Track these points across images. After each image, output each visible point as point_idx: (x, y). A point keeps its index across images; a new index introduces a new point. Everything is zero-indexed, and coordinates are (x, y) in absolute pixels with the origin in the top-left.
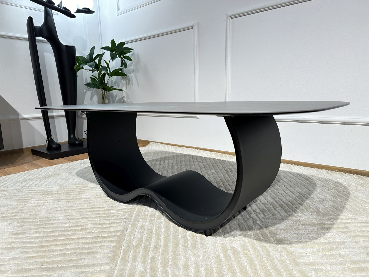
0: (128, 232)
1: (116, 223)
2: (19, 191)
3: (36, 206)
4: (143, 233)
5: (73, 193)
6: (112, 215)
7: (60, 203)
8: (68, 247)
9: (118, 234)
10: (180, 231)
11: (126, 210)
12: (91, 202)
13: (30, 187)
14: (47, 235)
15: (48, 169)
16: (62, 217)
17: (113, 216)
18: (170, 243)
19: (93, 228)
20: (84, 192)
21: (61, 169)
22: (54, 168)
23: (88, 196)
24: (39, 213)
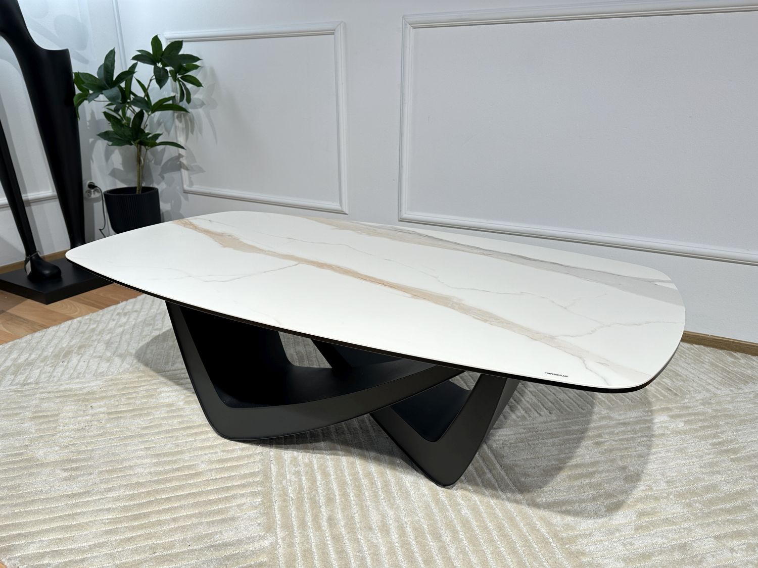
0: (274, 473)
1: (247, 456)
3: (78, 430)
4: (298, 473)
13: (41, 385)
19: (211, 470)
20: (158, 390)
21: (83, 332)
22: (67, 329)
23: (171, 400)
24: (92, 445)
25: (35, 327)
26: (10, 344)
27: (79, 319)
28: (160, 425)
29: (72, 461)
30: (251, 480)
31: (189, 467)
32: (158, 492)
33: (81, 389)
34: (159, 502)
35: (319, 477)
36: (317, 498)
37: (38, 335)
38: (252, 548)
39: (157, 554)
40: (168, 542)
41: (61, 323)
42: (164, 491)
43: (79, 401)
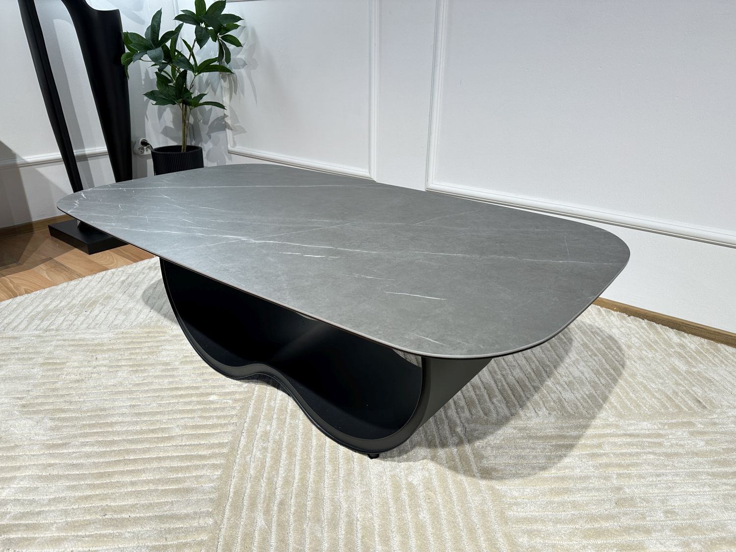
0: (241, 446)
1: (221, 425)
2: (42, 342)
3: (78, 381)
4: (265, 449)
5: (141, 349)
6: (213, 406)
7: (120, 374)
8: (144, 477)
9: (225, 450)
10: (327, 445)
11: (237, 396)
12: (175, 373)
13: (60, 332)
14: (105, 449)
15: (87, 282)
16: (126, 408)
17: (215, 410)
18: (310, 473)
19: (183, 435)
20: (161, 348)
21: (113, 284)
22: (100, 279)
23: (169, 359)
24: (85, 397)
25: (72, 275)
26: (47, 290)
27: (113, 270)
28: (152, 383)
29: (62, 411)
30: (217, 451)
31: (163, 430)
32: (128, 451)
33: (93, 339)
34: (126, 462)
35: (284, 455)
36: (275, 479)
37: (73, 283)
38: (196, 524)
39: (107, 517)
40: (121, 506)
41: (96, 274)
42: (134, 451)
43: (88, 352)
